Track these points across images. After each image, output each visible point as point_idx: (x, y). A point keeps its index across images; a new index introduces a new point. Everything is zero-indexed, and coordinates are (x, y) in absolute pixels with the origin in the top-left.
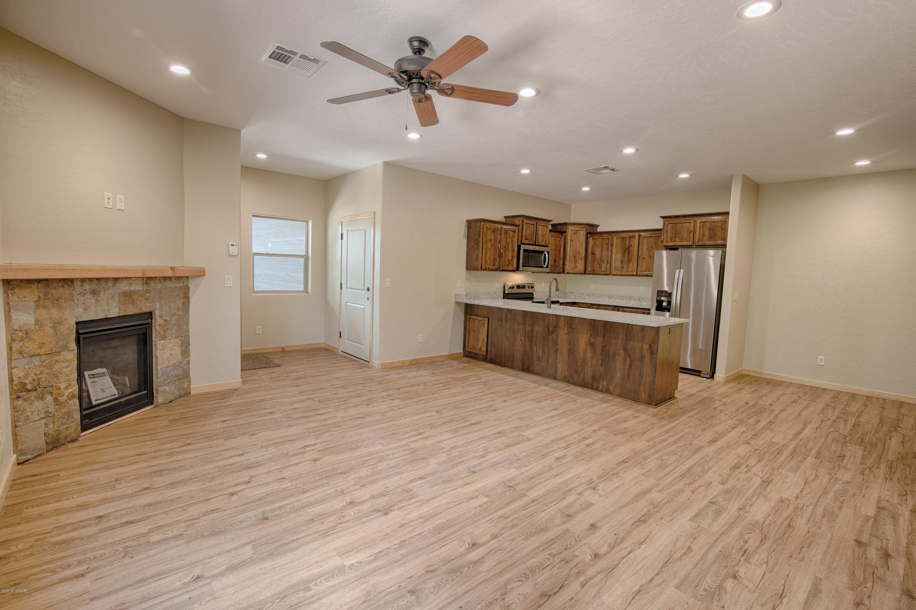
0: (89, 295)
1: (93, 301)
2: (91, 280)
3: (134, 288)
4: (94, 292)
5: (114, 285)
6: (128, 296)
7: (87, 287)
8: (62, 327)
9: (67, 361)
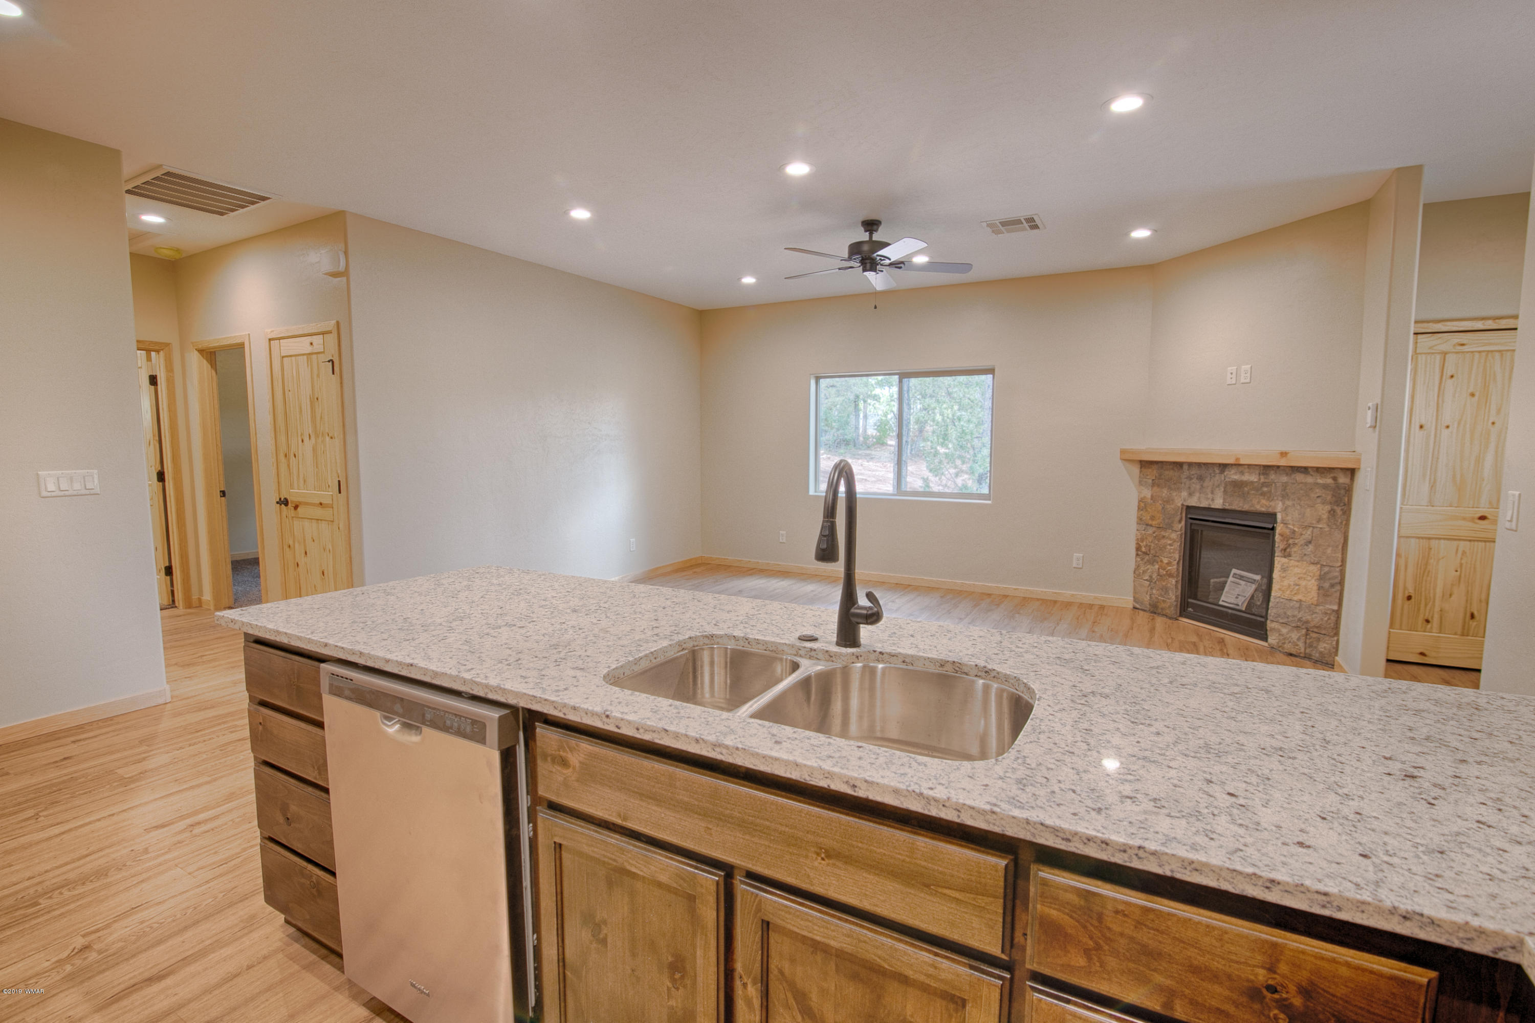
0: (1194, 480)
1: (1198, 487)
2: (1199, 465)
3: (1247, 477)
4: (1201, 478)
5: (1222, 472)
6: (1238, 486)
7: (1194, 471)
8: (1168, 506)
9: (1170, 539)
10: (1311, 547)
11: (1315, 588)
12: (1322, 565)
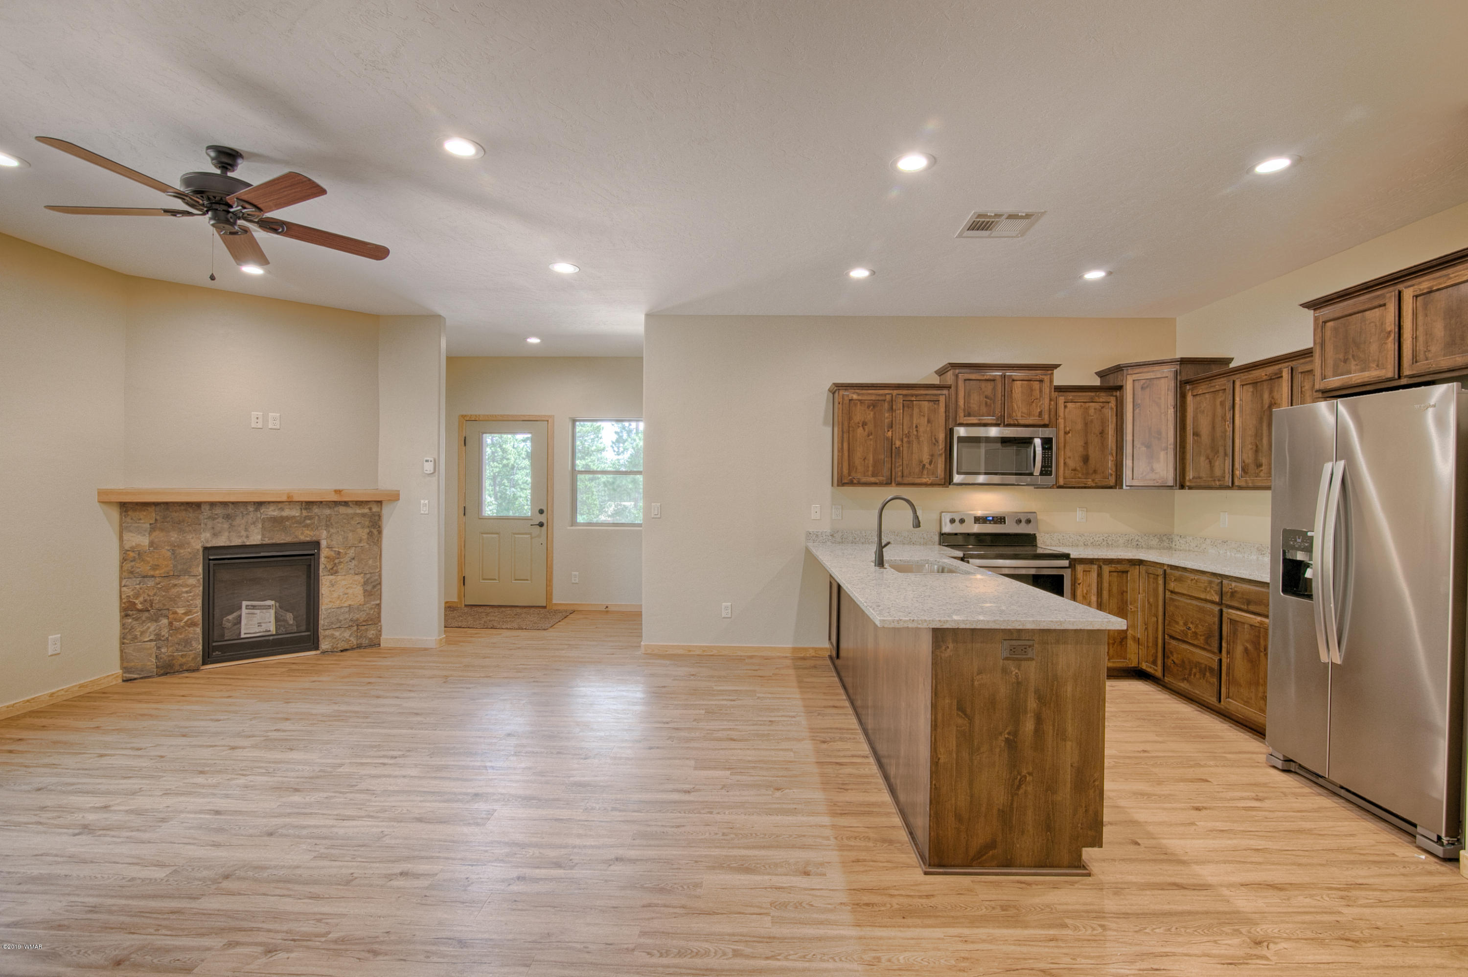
0: (220, 520)
1: (226, 526)
2: (225, 504)
3: (287, 513)
4: (228, 517)
6: (278, 522)
7: (219, 511)
8: (182, 551)
9: (188, 586)
10: (354, 562)
11: (361, 592)
12: (365, 574)
